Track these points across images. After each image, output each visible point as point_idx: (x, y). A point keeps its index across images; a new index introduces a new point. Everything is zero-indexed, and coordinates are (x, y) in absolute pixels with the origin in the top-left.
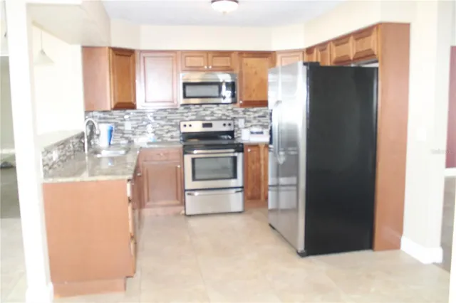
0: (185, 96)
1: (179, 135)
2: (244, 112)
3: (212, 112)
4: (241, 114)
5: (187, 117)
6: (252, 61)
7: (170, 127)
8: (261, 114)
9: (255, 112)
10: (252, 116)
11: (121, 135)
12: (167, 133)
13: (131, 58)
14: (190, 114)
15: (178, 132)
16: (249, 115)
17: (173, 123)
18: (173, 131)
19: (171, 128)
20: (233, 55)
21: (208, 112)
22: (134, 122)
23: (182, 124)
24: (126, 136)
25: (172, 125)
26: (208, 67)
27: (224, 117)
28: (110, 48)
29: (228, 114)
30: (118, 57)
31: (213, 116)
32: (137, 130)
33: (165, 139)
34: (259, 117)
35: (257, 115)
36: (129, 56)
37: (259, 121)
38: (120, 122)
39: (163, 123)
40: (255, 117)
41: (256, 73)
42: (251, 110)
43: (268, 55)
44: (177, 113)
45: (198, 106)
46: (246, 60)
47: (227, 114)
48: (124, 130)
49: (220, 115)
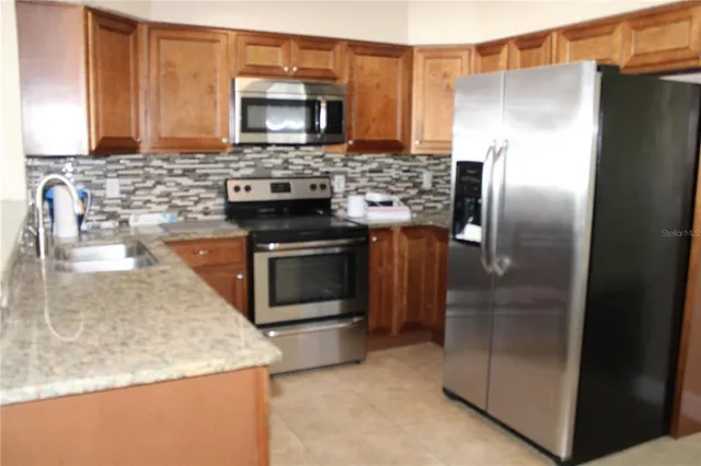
0: (245, 128)
1: (222, 208)
2: (345, 162)
3: (286, 161)
4: (339, 167)
5: (237, 169)
6: (371, 63)
7: (203, 191)
8: (374, 166)
9: (364, 162)
10: (358, 170)
11: (97, 208)
12: (196, 203)
13: (131, 37)
14: (242, 164)
15: (221, 201)
16: (354, 168)
17: (208, 183)
18: (209, 199)
19: (203, 193)
20: (338, 47)
21: (279, 162)
22: (129, 181)
23: (231, 185)
24: (107, 209)
25: (206, 187)
26: (291, 69)
27: (308, 172)
28: (87, 9)
29: (316, 166)
30: (105, 32)
31: (286, 168)
32: (133, 198)
33: (190, 215)
34: (372, 171)
35: (366, 167)
36: (128, 33)
37: (371, 180)
38: (94, 180)
39: (186, 181)
40: (363, 172)
41: (378, 86)
42: (357, 157)
43: (398, 53)
44: (216, 162)
45: (259, 149)
46: (360, 60)
47: (313, 165)
48: (104, 197)
49: (301, 168)
